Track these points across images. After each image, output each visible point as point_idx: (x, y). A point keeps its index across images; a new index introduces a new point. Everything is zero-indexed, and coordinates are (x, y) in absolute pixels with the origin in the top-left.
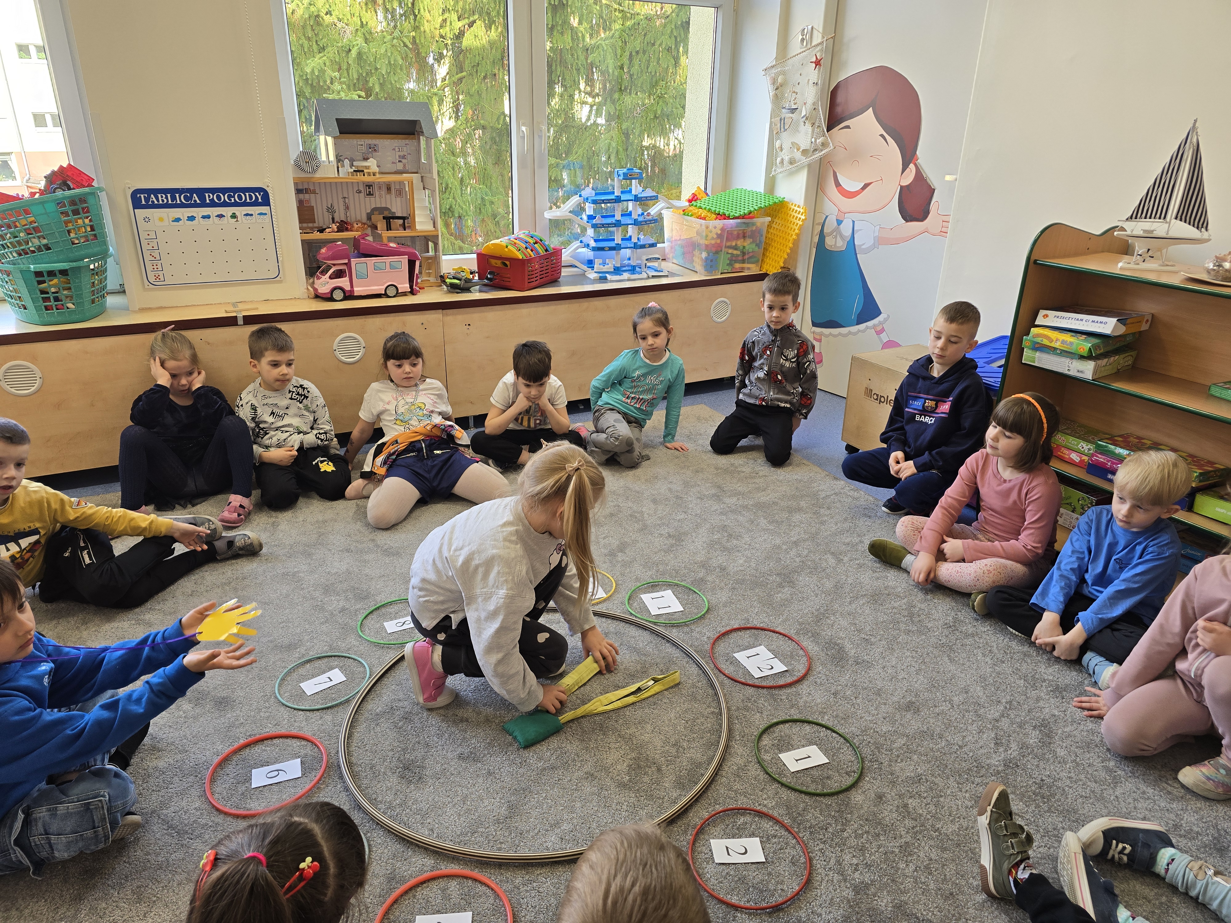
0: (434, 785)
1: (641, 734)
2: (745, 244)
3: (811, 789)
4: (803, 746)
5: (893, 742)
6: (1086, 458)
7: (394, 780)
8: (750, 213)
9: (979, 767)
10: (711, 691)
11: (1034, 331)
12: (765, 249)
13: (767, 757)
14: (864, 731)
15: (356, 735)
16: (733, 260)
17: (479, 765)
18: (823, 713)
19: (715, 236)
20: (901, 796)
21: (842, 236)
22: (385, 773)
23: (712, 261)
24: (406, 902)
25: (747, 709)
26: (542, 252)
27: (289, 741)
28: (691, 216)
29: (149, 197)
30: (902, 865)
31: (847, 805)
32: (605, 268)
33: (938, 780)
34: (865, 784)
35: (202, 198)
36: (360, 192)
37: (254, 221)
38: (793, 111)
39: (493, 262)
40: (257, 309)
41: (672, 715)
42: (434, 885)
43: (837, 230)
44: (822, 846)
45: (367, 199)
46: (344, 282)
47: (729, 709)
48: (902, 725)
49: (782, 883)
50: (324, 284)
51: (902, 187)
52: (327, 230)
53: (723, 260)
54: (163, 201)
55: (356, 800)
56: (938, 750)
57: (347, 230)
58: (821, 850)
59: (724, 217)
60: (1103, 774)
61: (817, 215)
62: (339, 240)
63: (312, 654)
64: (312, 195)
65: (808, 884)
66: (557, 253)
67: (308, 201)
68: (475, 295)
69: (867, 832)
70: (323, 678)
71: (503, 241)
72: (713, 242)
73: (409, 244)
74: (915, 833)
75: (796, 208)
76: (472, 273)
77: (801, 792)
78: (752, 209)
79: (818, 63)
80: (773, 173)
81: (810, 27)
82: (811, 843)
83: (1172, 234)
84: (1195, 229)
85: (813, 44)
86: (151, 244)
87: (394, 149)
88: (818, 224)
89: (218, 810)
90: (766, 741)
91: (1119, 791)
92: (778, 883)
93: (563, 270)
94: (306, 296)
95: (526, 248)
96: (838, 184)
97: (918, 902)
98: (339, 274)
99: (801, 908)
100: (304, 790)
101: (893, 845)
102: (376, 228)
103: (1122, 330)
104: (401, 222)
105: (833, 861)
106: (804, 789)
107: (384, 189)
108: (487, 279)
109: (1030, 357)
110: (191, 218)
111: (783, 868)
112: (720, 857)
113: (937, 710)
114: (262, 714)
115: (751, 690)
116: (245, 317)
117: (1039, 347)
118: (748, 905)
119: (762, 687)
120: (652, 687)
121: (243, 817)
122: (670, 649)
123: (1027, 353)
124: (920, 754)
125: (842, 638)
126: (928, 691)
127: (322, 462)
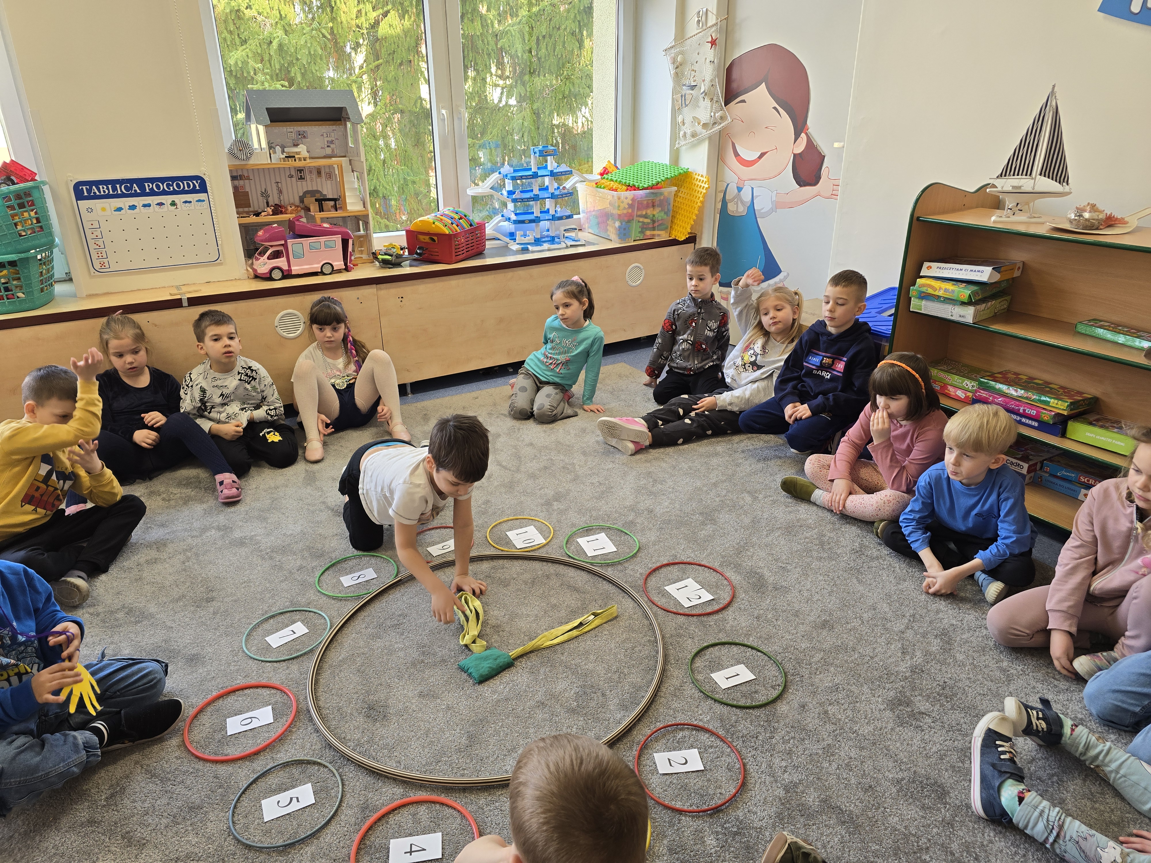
0: (398, 721)
1: (585, 665)
2: (655, 213)
3: (742, 703)
4: (732, 665)
5: (813, 656)
6: (970, 394)
7: (361, 719)
8: (658, 183)
9: (889, 674)
10: (646, 622)
11: (919, 281)
12: (673, 217)
13: (700, 677)
14: (786, 649)
15: (322, 681)
16: (644, 228)
17: (439, 701)
18: (748, 635)
19: (627, 206)
20: (821, 704)
21: (742, 202)
22: (351, 714)
23: (625, 229)
24: (380, 828)
25: (680, 636)
26: (467, 227)
27: (259, 690)
28: (604, 188)
29: (91, 188)
30: (826, 765)
31: (774, 715)
32: (526, 240)
33: (853, 688)
34: (789, 696)
35: (142, 188)
36: (292, 177)
37: (192, 207)
38: (693, 88)
39: (421, 237)
40: (200, 291)
41: (613, 646)
42: (405, 811)
43: (738, 196)
44: (754, 752)
45: (299, 183)
46: (281, 262)
47: (663, 637)
48: (819, 642)
49: (720, 787)
50: (263, 265)
52: (263, 214)
53: (635, 228)
54: (104, 192)
55: (326, 740)
56: (852, 662)
57: (281, 213)
58: (753, 756)
59: (634, 188)
60: (998, 674)
61: (719, 183)
62: (274, 223)
63: (275, 610)
64: (247, 181)
65: (743, 786)
66: (481, 227)
67: (244, 187)
68: (406, 270)
69: (793, 738)
70: (287, 631)
71: (429, 218)
72: (625, 212)
73: (341, 224)
74: (836, 736)
75: (699, 178)
76: (402, 249)
77: (732, 706)
78: (659, 180)
79: (713, 43)
80: (677, 146)
81: (705, 10)
82: (744, 751)
83: (1037, 189)
84: (1058, 184)
85: (708, 25)
86: (95, 233)
87: (322, 135)
88: (720, 192)
89: (197, 757)
90: (699, 663)
92: (716, 787)
93: (487, 243)
94: (246, 276)
95: (452, 224)
96: (737, 154)
97: (841, 796)
98: (276, 255)
99: (738, 808)
100: (277, 734)
101: (816, 748)
102: (309, 210)
103: (997, 277)
104: (332, 203)
105: (764, 766)
106: (735, 703)
107: (315, 172)
108: (417, 254)
109: (917, 305)
110: (133, 207)
111: (721, 775)
112: (663, 768)
113: (849, 626)
114: (232, 668)
115: (682, 619)
116: (189, 299)
117: (925, 296)
118: (691, 809)
119: (693, 616)
120: (592, 621)
121: (222, 762)
122: (607, 586)
123: (914, 302)
124: (836, 666)
125: (761, 568)
126: (840, 609)
127: (269, 433)
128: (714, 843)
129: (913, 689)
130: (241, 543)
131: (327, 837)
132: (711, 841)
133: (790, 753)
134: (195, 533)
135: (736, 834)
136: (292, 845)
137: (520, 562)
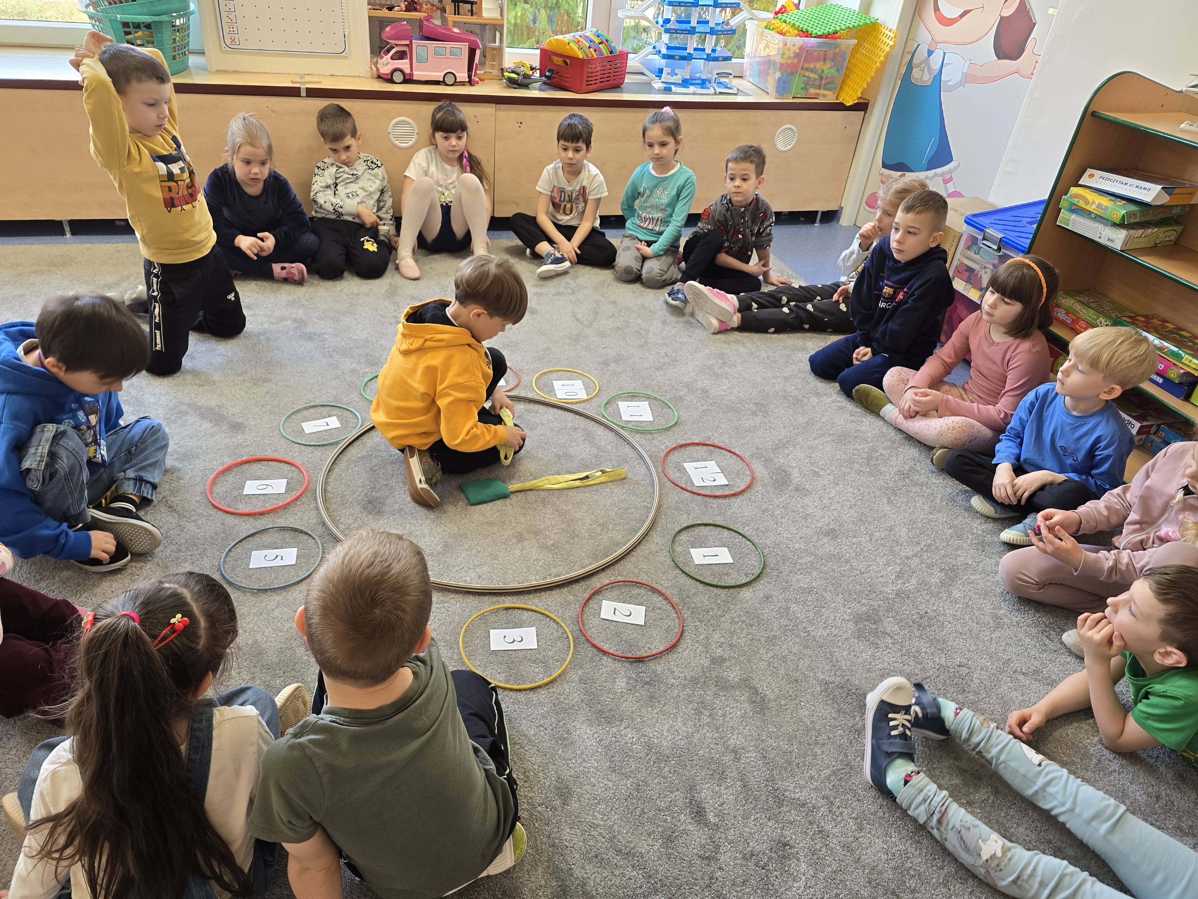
1: (576, 512)
2: (825, 68)
3: (708, 580)
4: (716, 546)
5: (801, 558)
7: (358, 509)
8: (835, 33)
9: (872, 591)
10: (650, 489)
11: (1073, 190)
12: (846, 76)
13: (678, 549)
14: (777, 545)
16: (808, 84)
18: (745, 524)
19: (792, 55)
20: (787, 600)
21: (929, 69)
22: (351, 503)
23: (785, 82)
26: (605, 52)
27: (281, 465)
28: (773, 29)
30: (762, 651)
31: (734, 598)
32: (673, 79)
33: (828, 595)
34: (758, 586)
39: (555, 59)
40: (320, 82)
41: (609, 503)
43: (926, 62)
44: (698, 623)
46: (404, 64)
47: (659, 507)
48: (815, 546)
50: (387, 64)
51: (1002, 18)
52: (396, 8)
53: (797, 83)
55: (322, 519)
56: (840, 572)
57: (415, 10)
58: (695, 626)
59: (807, 34)
60: (988, 619)
61: (909, 42)
62: (404, 20)
65: (673, 648)
66: (623, 56)
68: (534, 93)
69: (743, 622)
70: (322, 421)
71: (566, 38)
72: (789, 61)
73: (478, 32)
74: (786, 630)
75: (887, 32)
76: (532, 69)
77: (697, 580)
78: (838, 28)
82: (689, 620)
86: (229, 6)
88: (908, 53)
89: (213, 505)
90: (684, 537)
91: (997, 634)
92: (647, 642)
93: (627, 76)
94: (369, 75)
95: (590, 47)
96: (937, 9)
97: (764, 680)
98: (401, 55)
99: (659, 664)
100: (283, 503)
101: (761, 635)
102: (445, 11)
103: (1165, 199)
104: (470, 7)
105: (702, 636)
106: (701, 578)
108: (546, 77)
109: (1065, 219)
111: (658, 633)
112: (606, 614)
113: (855, 540)
114: (266, 441)
115: (687, 495)
116: (308, 90)
117: (1075, 209)
118: (616, 653)
119: (699, 494)
120: (598, 477)
121: (231, 513)
122: (627, 450)
123: (1063, 214)
124: (821, 572)
125: (792, 467)
126: (854, 523)
127: (367, 241)
128: (623, 685)
129: (889, 611)
132: (621, 683)
135: (647, 683)
136: (265, 591)
137: (555, 411)
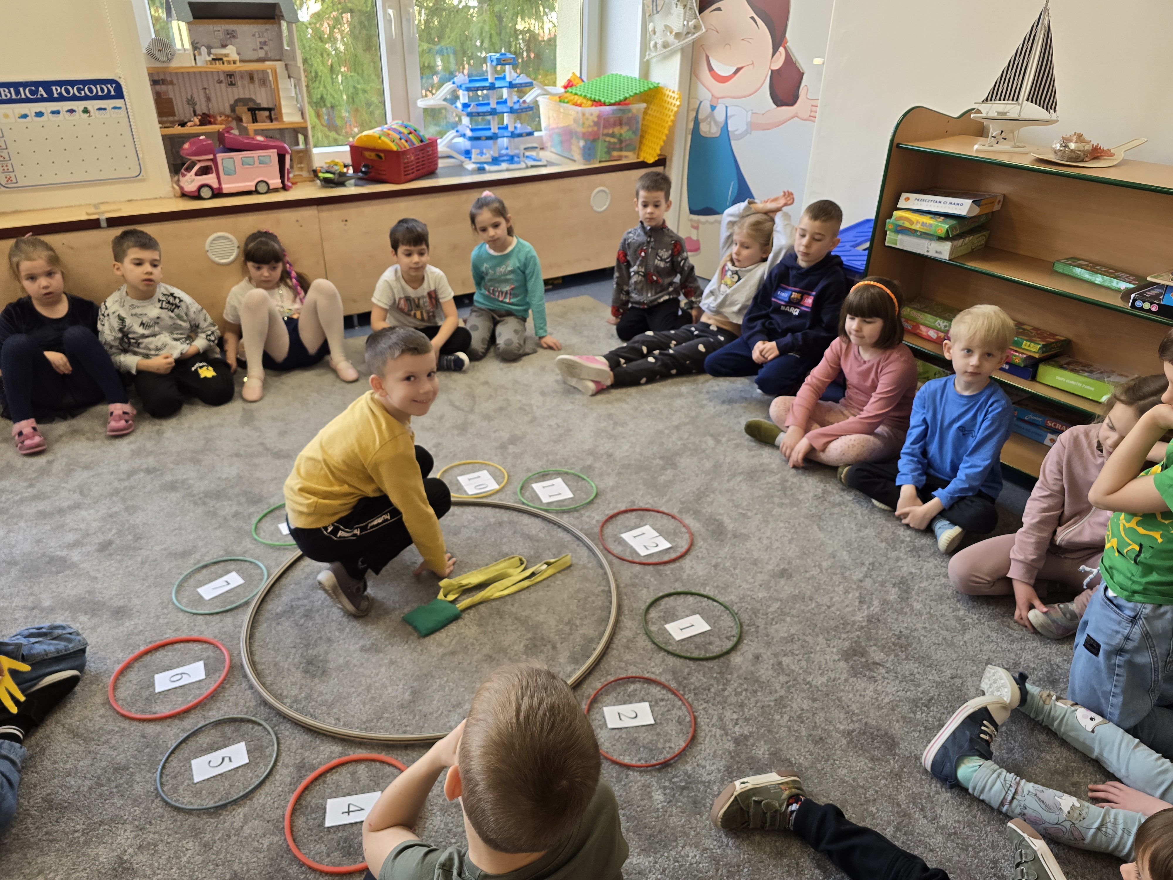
0: (337, 676)
1: (536, 616)
2: (622, 132)
3: (695, 655)
4: (687, 616)
5: (769, 606)
6: (941, 334)
7: (299, 674)
8: (626, 99)
9: (845, 624)
10: (600, 571)
11: (896, 214)
12: (642, 137)
13: (653, 628)
14: (742, 599)
15: (258, 635)
16: (610, 148)
17: (381, 655)
18: (704, 585)
19: (592, 124)
20: (775, 655)
21: (716, 122)
22: (288, 669)
23: (589, 149)
24: (317, 788)
25: (634, 585)
26: (417, 143)
27: (190, 645)
28: (568, 102)
30: (777, 717)
31: (727, 667)
32: (483, 158)
33: (809, 639)
34: (744, 647)
35: (49, 92)
36: (221, 82)
37: (108, 116)
39: (367, 154)
40: (121, 210)
41: (565, 596)
42: (343, 770)
43: (711, 116)
44: (705, 705)
45: (230, 90)
46: (211, 179)
47: (618, 587)
48: (776, 590)
49: (670, 741)
50: (190, 182)
51: (772, 71)
52: (189, 124)
53: (601, 148)
54: (6, 95)
55: (261, 697)
56: (809, 611)
57: (210, 123)
58: (704, 709)
59: (600, 103)
60: (954, 623)
62: (201, 134)
63: (208, 559)
64: (170, 87)
65: (693, 740)
66: (433, 144)
67: (166, 93)
68: (351, 190)
69: (746, 690)
70: (220, 582)
71: (375, 132)
72: (590, 130)
74: (789, 687)
75: (671, 94)
76: (345, 166)
77: (686, 658)
78: (628, 95)
80: (647, 57)
82: (695, 703)
83: (1023, 116)
84: (1045, 111)
87: (254, 35)
89: (123, 716)
90: (653, 614)
91: (967, 637)
92: (665, 741)
93: (440, 161)
94: (172, 194)
95: (401, 139)
96: (711, 69)
97: (791, 748)
98: (205, 171)
99: (687, 762)
100: (209, 691)
101: (769, 700)
102: (241, 120)
103: (976, 211)
104: (267, 113)
105: (715, 718)
106: (688, 655)
107: (247, 78)
108: (363, 172)
109: (893, 240)
110: (39, 114)
111: (671, 728)
112: (612, 722)
113: (808, 575)
114: (161, 621)
115: (638, 568)
116: (108, 220)
117: (901, 230)
118: (639, 763)
119: (649, 564)
120: (545, 571)
121: (150, 720)
122: (561, 534)
123: (890, 236)
124: (793, 616)
125: (720, 514)
126: (799, 557)
127: (201, 367)
128: (661, 798)
129: (869, 639)
130: (172, 487)
131: (261, 798)
132: (658, 796)
133: (742, 705)
134: (122, 476)
135: (684, 788)
136: (224, 806)
137: (471, 509)
